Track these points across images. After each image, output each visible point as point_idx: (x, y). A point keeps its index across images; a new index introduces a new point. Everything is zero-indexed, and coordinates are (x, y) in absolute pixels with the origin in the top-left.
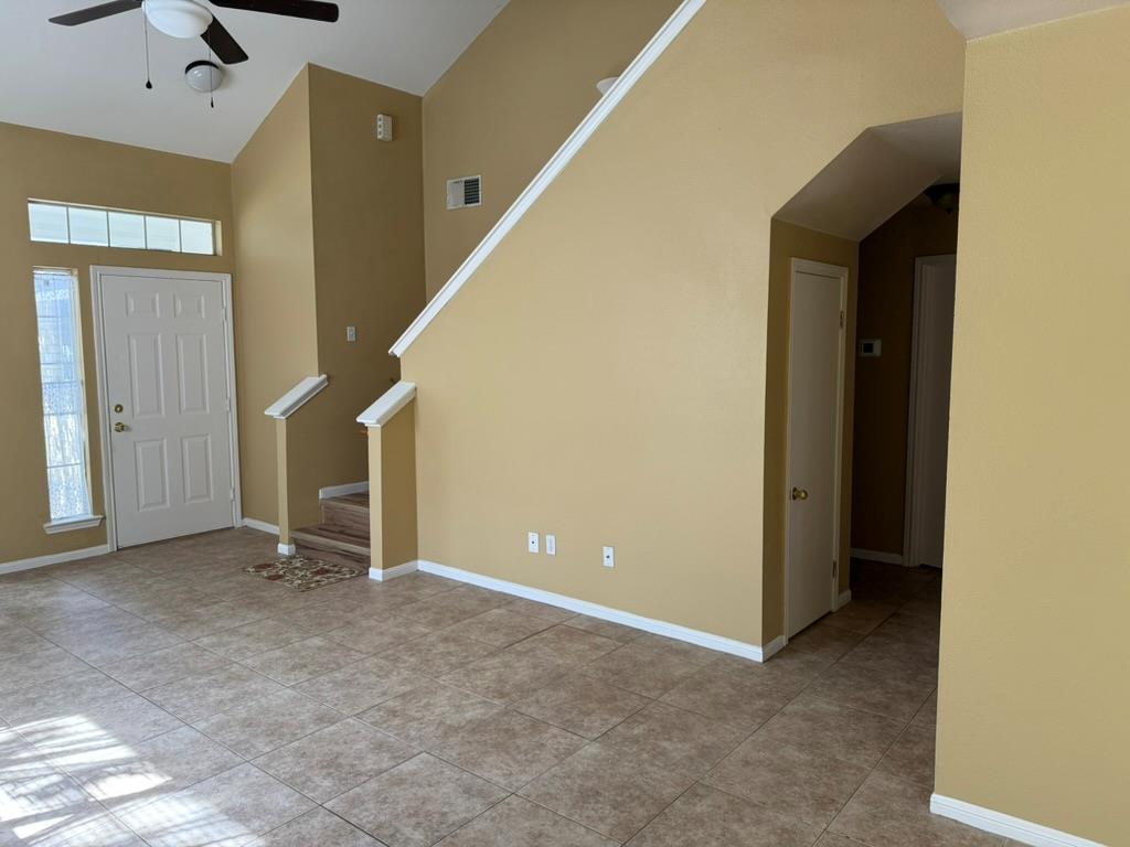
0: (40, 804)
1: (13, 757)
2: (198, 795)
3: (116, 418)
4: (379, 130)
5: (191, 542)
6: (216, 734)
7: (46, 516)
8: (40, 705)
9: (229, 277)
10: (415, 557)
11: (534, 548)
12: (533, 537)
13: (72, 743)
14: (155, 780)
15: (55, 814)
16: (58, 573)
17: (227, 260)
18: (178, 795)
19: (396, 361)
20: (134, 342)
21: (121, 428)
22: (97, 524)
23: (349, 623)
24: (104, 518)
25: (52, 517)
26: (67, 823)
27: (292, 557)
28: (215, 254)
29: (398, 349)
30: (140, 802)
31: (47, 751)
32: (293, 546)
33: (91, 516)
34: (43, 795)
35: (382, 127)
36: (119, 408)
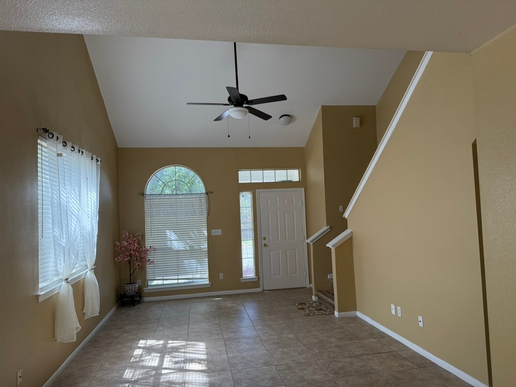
0: (174, 365)
1: (180, 351)
2: (208, 376)
3: (264, 242)
4: (354, 124)
5: (288, 291)
6: (231, 359)
7: (241, 275)
8: (199, 338)
9: (304, 189)
10: (356, 310)
11: (393, 312)
12: (393, 306)
13: (195, 351)
14: (204, 368)
15: (174, 369)
16: (241, 296)
17: (303, 183)
18: (204, 374)
19: (345, 220)
20: (270, 215)
21: (265, 245)
22: (257, 280)
23: (309, 331)
24: (259, 278)
25: (244, 276)
26: (173, 373)
27: (315, 302)
28: (299, 181)
29: (346, 215)
30: (194, 373)
31: (188, 351)
32: (317, 297)
33: (255, 277)
34: (176, 363)
35: (356, 123)
36: (265, 239)
